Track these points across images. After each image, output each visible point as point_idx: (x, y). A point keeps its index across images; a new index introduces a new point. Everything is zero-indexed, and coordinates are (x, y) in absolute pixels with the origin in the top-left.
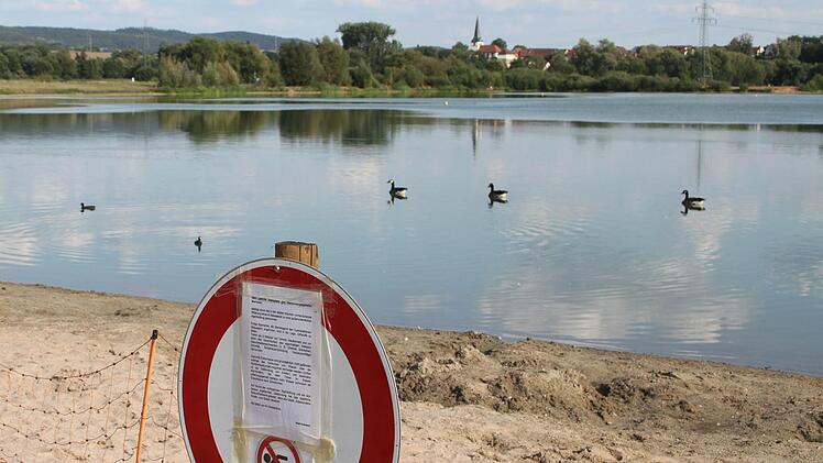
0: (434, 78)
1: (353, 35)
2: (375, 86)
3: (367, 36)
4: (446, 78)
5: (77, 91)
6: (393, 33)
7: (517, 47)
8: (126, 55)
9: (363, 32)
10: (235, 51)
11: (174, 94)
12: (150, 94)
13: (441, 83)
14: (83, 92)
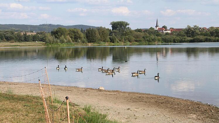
0: (138, 39)
1: (115, 25)
2: (118, 42)
3: (120, 26)
4: (142, 39)
5: (18, 45)
6: (129, 25)
7: (171, 28)
8: (41, 33)
9: (119, 24)
10: (72, 32)
11: (50, 46)
12: (42, 46)
13: (140, 41)
14: (20, 46)
